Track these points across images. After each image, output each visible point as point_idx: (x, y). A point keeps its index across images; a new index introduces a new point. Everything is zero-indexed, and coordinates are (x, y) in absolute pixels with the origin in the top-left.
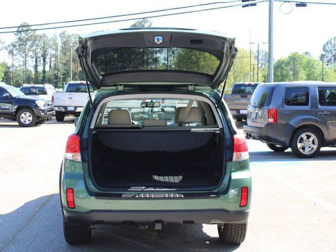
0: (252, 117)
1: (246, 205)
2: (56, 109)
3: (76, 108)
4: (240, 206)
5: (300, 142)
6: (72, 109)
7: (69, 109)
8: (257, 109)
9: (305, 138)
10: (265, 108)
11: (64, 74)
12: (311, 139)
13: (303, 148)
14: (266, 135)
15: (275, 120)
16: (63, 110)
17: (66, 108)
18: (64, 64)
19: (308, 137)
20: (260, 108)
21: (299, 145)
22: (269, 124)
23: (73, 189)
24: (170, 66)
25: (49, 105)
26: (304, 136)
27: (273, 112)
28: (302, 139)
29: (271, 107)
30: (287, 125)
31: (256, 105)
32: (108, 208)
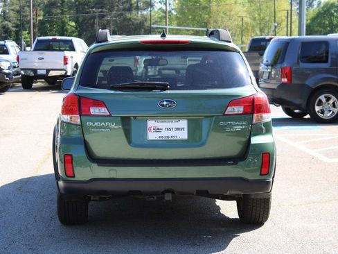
0: (264, 78)
1: (268, 174)
2: (23, 72)
3: (48, 71)
4: (261, 175)
5: (318, 105)
6: (44, 72)
7: (39, 72)
8: (270, 67)
9: (324, 100)
10: (279, 66)
11: (17, 26)
12: (331, 102)
13: (322, 112)
14: (278, 97)
15: (290, 80)
16: (32, 74)
17: (35, 71)
18: (18, 12)
19: (328, 99)
20: (272, 66)
21: (317, 109)
22: (282, 85)
23: (71, 156)
24: (170, 12)
25: (14, 67)
26: (322, 98)
27: (287, 71)
28: (320, 101)
29: (285, 65)
30: (303, 86)
31: (269, 62)
32: (111, 176)
